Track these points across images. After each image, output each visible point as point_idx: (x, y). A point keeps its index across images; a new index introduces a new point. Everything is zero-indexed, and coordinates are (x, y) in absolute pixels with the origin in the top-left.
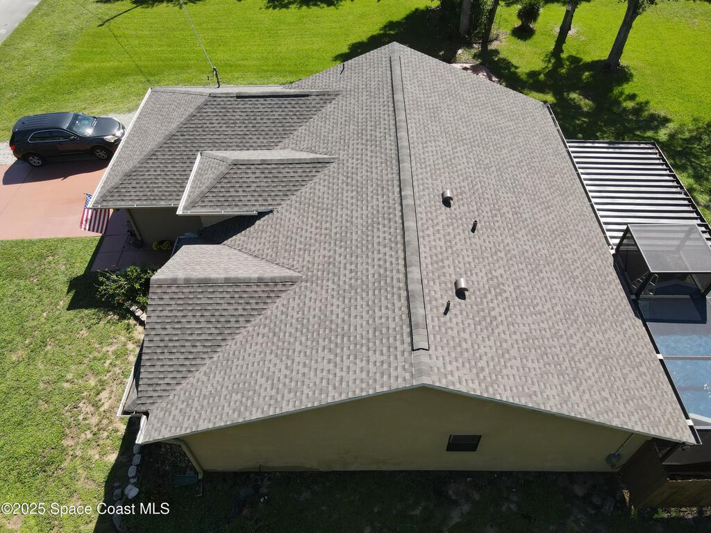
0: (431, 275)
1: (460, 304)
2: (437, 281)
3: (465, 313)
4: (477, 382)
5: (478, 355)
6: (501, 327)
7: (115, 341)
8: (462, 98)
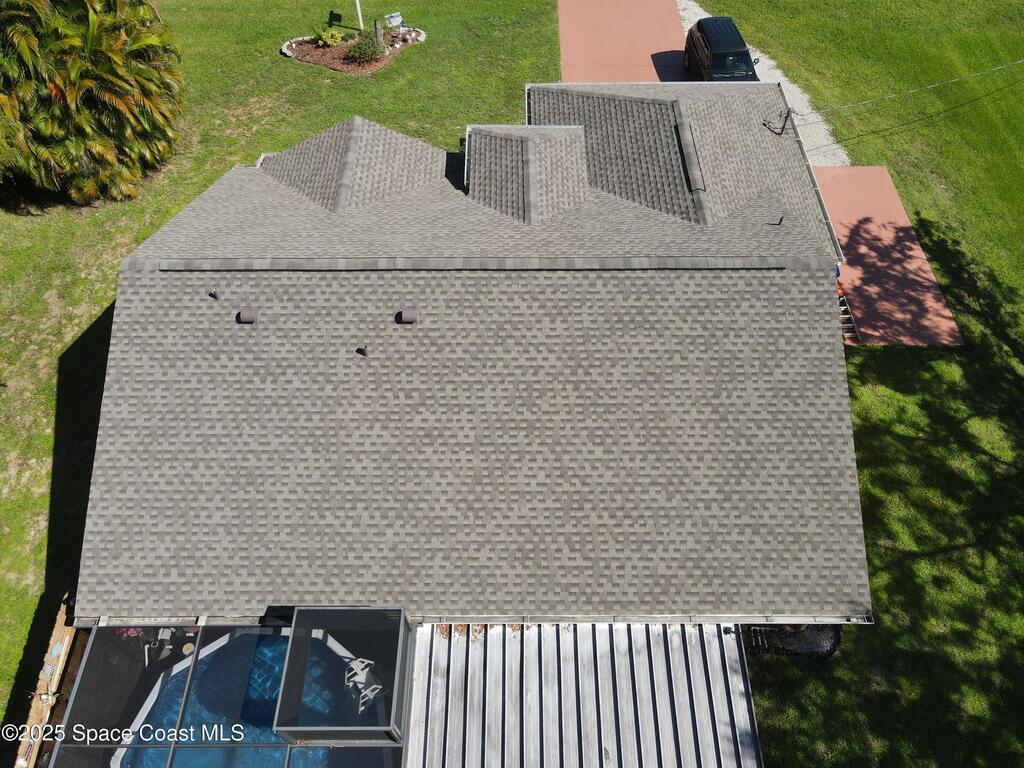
0: (265, 283)
1: (228, 314)
2: (257, 290)
3: (217, 319)
4: (128, 320)
5: (162, 327)
6: (205, 364)
8: (730, 386)
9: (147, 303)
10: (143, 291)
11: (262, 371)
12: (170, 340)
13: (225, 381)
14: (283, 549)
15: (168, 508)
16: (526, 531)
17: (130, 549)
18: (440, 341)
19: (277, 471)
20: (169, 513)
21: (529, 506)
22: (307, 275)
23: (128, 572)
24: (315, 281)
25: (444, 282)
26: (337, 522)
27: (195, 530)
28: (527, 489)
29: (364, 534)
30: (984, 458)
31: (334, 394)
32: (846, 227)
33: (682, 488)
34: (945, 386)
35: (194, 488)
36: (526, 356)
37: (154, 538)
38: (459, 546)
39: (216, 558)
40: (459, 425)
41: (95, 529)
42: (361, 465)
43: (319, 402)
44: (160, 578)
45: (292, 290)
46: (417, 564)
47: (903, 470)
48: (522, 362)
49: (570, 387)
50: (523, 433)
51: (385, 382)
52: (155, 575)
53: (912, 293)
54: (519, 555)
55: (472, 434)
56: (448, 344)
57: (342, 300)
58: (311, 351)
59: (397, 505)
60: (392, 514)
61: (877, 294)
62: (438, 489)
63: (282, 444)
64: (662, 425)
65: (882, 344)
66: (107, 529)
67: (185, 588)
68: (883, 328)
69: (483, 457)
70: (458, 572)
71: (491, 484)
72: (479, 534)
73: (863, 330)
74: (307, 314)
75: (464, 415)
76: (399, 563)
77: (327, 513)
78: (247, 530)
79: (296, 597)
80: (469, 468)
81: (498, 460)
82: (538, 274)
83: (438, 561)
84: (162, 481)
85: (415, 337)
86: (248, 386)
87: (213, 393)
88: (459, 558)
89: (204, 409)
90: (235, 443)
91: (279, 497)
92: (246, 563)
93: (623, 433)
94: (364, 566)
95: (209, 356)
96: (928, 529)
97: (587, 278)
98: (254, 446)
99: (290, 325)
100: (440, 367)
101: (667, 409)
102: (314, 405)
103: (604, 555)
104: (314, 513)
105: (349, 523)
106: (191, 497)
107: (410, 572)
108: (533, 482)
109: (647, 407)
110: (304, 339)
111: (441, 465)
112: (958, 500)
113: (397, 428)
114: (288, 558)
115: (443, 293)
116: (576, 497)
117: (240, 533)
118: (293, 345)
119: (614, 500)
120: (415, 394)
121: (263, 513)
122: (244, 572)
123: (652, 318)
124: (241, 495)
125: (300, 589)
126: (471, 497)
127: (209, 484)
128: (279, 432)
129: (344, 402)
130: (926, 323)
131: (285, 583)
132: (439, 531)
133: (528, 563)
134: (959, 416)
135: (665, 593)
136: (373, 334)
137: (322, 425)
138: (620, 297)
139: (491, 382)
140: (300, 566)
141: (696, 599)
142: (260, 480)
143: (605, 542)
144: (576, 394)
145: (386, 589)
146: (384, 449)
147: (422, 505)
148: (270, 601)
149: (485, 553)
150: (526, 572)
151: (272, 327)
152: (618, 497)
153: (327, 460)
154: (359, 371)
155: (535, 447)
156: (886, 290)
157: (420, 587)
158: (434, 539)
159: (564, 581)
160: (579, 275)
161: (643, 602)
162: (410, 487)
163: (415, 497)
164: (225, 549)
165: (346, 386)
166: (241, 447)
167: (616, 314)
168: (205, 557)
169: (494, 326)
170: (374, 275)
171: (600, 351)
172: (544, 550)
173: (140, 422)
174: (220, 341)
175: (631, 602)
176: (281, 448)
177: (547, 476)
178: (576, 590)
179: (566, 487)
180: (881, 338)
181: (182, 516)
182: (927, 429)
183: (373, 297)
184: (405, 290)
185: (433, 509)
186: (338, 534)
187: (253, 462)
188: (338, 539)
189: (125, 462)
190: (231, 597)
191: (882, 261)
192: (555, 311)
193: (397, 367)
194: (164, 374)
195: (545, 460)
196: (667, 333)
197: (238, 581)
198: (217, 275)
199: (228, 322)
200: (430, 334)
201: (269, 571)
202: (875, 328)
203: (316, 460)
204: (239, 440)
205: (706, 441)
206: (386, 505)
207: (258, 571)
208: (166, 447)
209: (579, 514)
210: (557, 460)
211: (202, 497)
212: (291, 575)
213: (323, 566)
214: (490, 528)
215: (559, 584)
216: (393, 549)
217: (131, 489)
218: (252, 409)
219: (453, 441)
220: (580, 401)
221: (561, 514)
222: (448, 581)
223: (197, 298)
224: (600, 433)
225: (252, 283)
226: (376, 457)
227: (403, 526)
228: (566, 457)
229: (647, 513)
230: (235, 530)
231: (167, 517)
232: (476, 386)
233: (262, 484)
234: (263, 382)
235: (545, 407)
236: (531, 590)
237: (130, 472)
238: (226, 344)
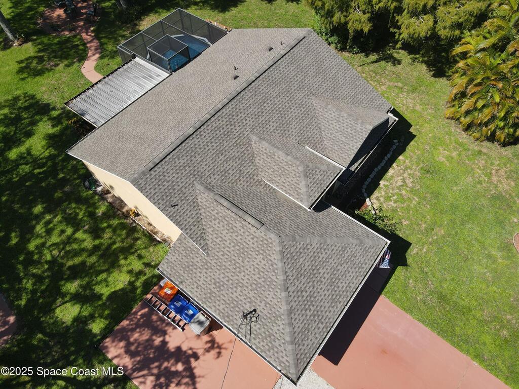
7: (389, 207)
9: (294, 33)
30: (67, 299)
34: (97, 315)
45: (268, 57)
47: (94, 259)
51: (223, 73)
53: (138, 359)
56: (219, 85)
57: (255, 66)
61: (155, 340)
65: (134, 310)
68: (139, 320)
73: (146, 310)
94: (191, 67)
123: (173, 129)
125: (199, 58)
126: (181, 85)
130: (122, 344)
131: (203, 56)
132: (182, 79)
134: (85, 307)
135: (122, 115)
136: (238, 72)
137: (228, 62)
138: (187, 123)
139: (200, 92)
141: (113, 120)
144: (177, 108)
149: (168, 86)
150: (156, 92)
151: (262, 54)
152: (147, 111)
155: (176, 98)
156: (152, 347)
170: (254, 73)
180: (136, 313)
182: (94, 287)
183: (249, 72)
189: (257, 32)
190: (210, 49)
191: (166, 368)
195: (171, 99)
202: (143, 316)
213: (199, 61)
228: (167, 103)
237: (253, 34)
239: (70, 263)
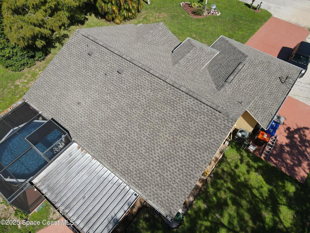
0: (99, 48)
1: (87, 51)
2: (96, 49)
3: (85, 51)
5: (74, 47)
6: (76, 59)
8: (182, 135)
9: (75, 41)
10: (76, 37)
11: (85, 67)
12: (74, 51)
13: (77, 65)
14: (63, 108)
15: (50, 86)
16: (109, 137)
17: (39, 90)
18: (123, 82)
19: (73, 91)
20: (50, 87)
21: (114, 132)
22: (108, 51)
23: (36, 94)
24: (108, 53)
25: (134, 68)
26: (75, 109)
27: (51, 93)
28: (116, 128)
29: (78, 115)
30: (277, 219)
31: (94, 81)
32: (297, 126)
33: (150, 152)
34: (284, 190)
35: (57, 85)
36: (139, 96)
37: (44, 90)
38: (93, 131)
39: (51, 101)
40: (113, 103)
41: (37, 82)
42: (88, 100)
43: (90, 81)
44: (40, 99)
45: (103, 52)
46: (83, 128)
47: (244, 202)
48: (137, 97)
49: (143, 110)
50: (125, 114)
51: (106, 84)
52: (39, 98)
53: (301, 158)
54: (104, 141)
55: (114, 107)
56: (124, 83)
57: (110, 60)
58: (97, 68)
59: (89, 113)
60: (86, 114)
61: (287, 150)
62: (99, 115)
63: (78, 85)
64: (157, 133)
65: (274, 165)
66: (38, 83)
67: (42, 104)
68: (279, 161)
69: (112, 114)
70: (89, 136)
71: (110, 121)
72: (99, 131)
73: (271, 157)
74: (102, 60)
75: (115, 102)
76: (80, 126)
77: (75, 106)
78: (60, 99)
79: (58, 120)
80: (108, 115)
81: (115, 117)
82: (156, 78)
83: (87, 131)
84: (53, 79)
85: (119, 77)
86: (80, 69)
87: (73, 67)
88: (92, 133)
89: (70, 69)
90: (70, 80)
91: (70, 96)
92: (55, 106)
93: (147, 129)
94: (74, 122)
95: (78, 58)
96: (235, 222)
97: (167, 85)
98: (73, 83)
99: (97, 60)
100: (119, 88)
101: (162, 130)
102: (89, 81)
103: (121, 155)
104: (73, 104)
105: (78, 111)
106: (55, 86)
107: (81, 129)
108: (119, 127)
109: (157, 126)
110: (97, 65)
111: (103, 110)
112: (254, 223)
113: (101, 96)
114: (62, 110)
115: (132, 70)
116: (125, 137)
117: (58, 99)
118: (95, 65)
119: (132, 144)
120: (109, 90)
121: (64, 98)
122: (53, 108)
123: (175, 105)
124: (63, 91)
125: (60, 118)
126: (104, 121)
127: (60, 85)
128: (79, 82)
129: (95, 83)
130: (296, 169)
131: (58, 115)
132: (92, 124)
133: (104, 145)
134: (280, 202)
135: (127, 174)
136: (111, 71)
137: (87, 86)
138: (171, 95)
139: (127, 98)
140: (63, 114)
141: (133, 181)
142: (69, 91)
143: (123, 152)
144: (143, 113)
145: (74, 130)
146: (95, 99)
147: (93, 117)
148: (53, 117)
149: (97, 136)
150: (102, 146)
151: (93, 59)
152: (134, 144)
153: (83, 94)
154: (102, 78)
155: (125, 119)
156: (291, 152)
157: (80, 134)
158: (90, 126)
159: (108, 154)
160: (166, 84)
161: (121, 173)
162: (94, 111)
163: (93, 114)
164: (54, 101)
165: (98, 80)
166: (70, 81)
167: (167, 99)
168: (49, 100)
169: (137, 85)
170: (121, 58)
171: (156, 105)
172: (109, 144)
173: (58, 65)
174: (82, 56)
175: (118, 170)
176: (77, 86)
177: (123, 128)
178: (109, 158)
179: (125, 133)
180: (274, 163)
181: (51, 89)
182: (265, 198)
183: (117, 63)
184: (125, 65)
185: (94, 119)
186: (74, 111)
187: (70, 86)
188: (73, 113)
189: (50, 72)
190: (48, 111)
191: (300, 142)
192: (153, 89)
193: (110, 82)
194: (68, 57)
195: (125, 124)
196: (176, 111)
197: (51, 109)
198: (91, 41)
199: (86, 53)
200: (122, 79)
201: (57, 111)
202: (276, 160)
203: (81, 93)
204: (71, 80)
205: (165, 145)
206: (87, 112)
207: (55, 109)
208: (58, 73)
209: (123, 142)
210: (127, 125)
211: (57, 87)
212: (60, 114)
213: (67, 116)
214: (102, 131)
215: (107, 154)
216: (81, 122)
217: (47, 78)
218: (78, 74)
219: (109, 106)
220: (143, 115)
221: (119, 138)
222: (86, 137)
223: (85, 44)
224: (142, 125)
225: (96, 47)
226: (92, 100)
227: (86, 118)
228: (130, 126)
229: (138, 152)
230: (58, 98)
231: (49, 87)
232: (123, 97)
233: (69, 92)
234: (84, 70)
235: (134, 111)
236: (100, 151)
237: (50, 74)
238: (83, 57)
239: (251, 223)
